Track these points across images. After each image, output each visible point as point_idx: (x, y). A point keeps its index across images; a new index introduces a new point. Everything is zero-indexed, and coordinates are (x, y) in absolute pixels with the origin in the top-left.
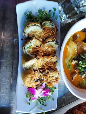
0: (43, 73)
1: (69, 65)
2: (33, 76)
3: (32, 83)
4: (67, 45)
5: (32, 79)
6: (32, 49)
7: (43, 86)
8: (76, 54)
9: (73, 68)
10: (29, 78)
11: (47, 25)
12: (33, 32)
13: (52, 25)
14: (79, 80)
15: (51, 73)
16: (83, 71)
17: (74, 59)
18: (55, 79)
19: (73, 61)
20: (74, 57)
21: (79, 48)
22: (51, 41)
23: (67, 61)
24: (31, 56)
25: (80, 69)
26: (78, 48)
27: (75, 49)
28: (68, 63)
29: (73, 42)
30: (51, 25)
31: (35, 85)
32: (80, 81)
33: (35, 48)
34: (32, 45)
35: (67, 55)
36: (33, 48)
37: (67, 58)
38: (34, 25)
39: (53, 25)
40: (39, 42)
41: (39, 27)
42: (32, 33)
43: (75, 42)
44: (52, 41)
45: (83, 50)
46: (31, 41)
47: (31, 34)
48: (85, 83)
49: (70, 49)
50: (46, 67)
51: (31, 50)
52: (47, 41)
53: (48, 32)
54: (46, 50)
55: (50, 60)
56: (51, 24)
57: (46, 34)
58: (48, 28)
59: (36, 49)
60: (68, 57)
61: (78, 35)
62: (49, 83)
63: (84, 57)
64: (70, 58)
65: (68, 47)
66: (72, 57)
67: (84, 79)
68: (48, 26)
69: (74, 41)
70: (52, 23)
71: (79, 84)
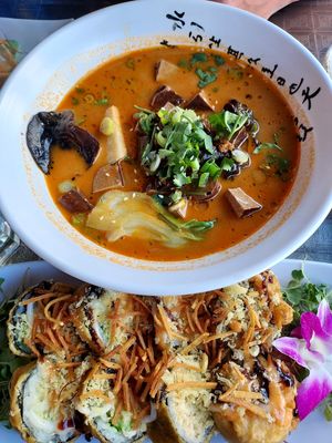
0: (232, 347)
1: (192, 230)
2: (242, 412)
3: (272, 415)
4: (106, 240)
5: (258, 416)
6: (124, 413)
7: (286, 350)
8: (143, 196)
9: (208, 206)
10: (250, 428)
11: (21, 335)
12: (52, 404)
13: (25, 312)
14: (259, 177)
15: (231, 315)
16: (219, 162)
17: (167, 203)
18: (256, 294)
19: (173, 208)
20: (158, 206)
21: (120, 184)
22: (88, 323)
23: (176, 239)
24: (153, 416)
25: (211, 178)
26: (119, 189)
27: (124, 202)
28: (183, 235)
29: (95, 210)
30: (24, 317)
31: (284, 394)
32: (263, 170)
33: (120, 397)
34: (108, 414)
35: (147, 236)
36: (120, 407)
37: (164, 239)
38: (21, 407)
39: (22, 309)
40: (92, 383)
41: (28, 378)
42: (56, 409)
43: (94, 205)
44: (90, 317)
45: (126, 161)
46: (86, 422)
47: (62, 416)
48: (270, 145)
49: (122, 229)
50: (205, 337)
51: (127, 417)
52: (90, 337)
53: (50, 334)
54: (132, 331)
55: (175, 314)
56: (18, 315)
57: (61, 338)
58: (34, 333)
59: (122, 390)
60: (159, 235)
61: (65, 187)
62: (273, 322)
63: (155, 159)
64: (163, 225)
65: (114, 238)
66: (160, 216)
67: (256, 151)
68: (29, 332)
69: (90, 209)
70: (14, 313)
71: (278, 173)
